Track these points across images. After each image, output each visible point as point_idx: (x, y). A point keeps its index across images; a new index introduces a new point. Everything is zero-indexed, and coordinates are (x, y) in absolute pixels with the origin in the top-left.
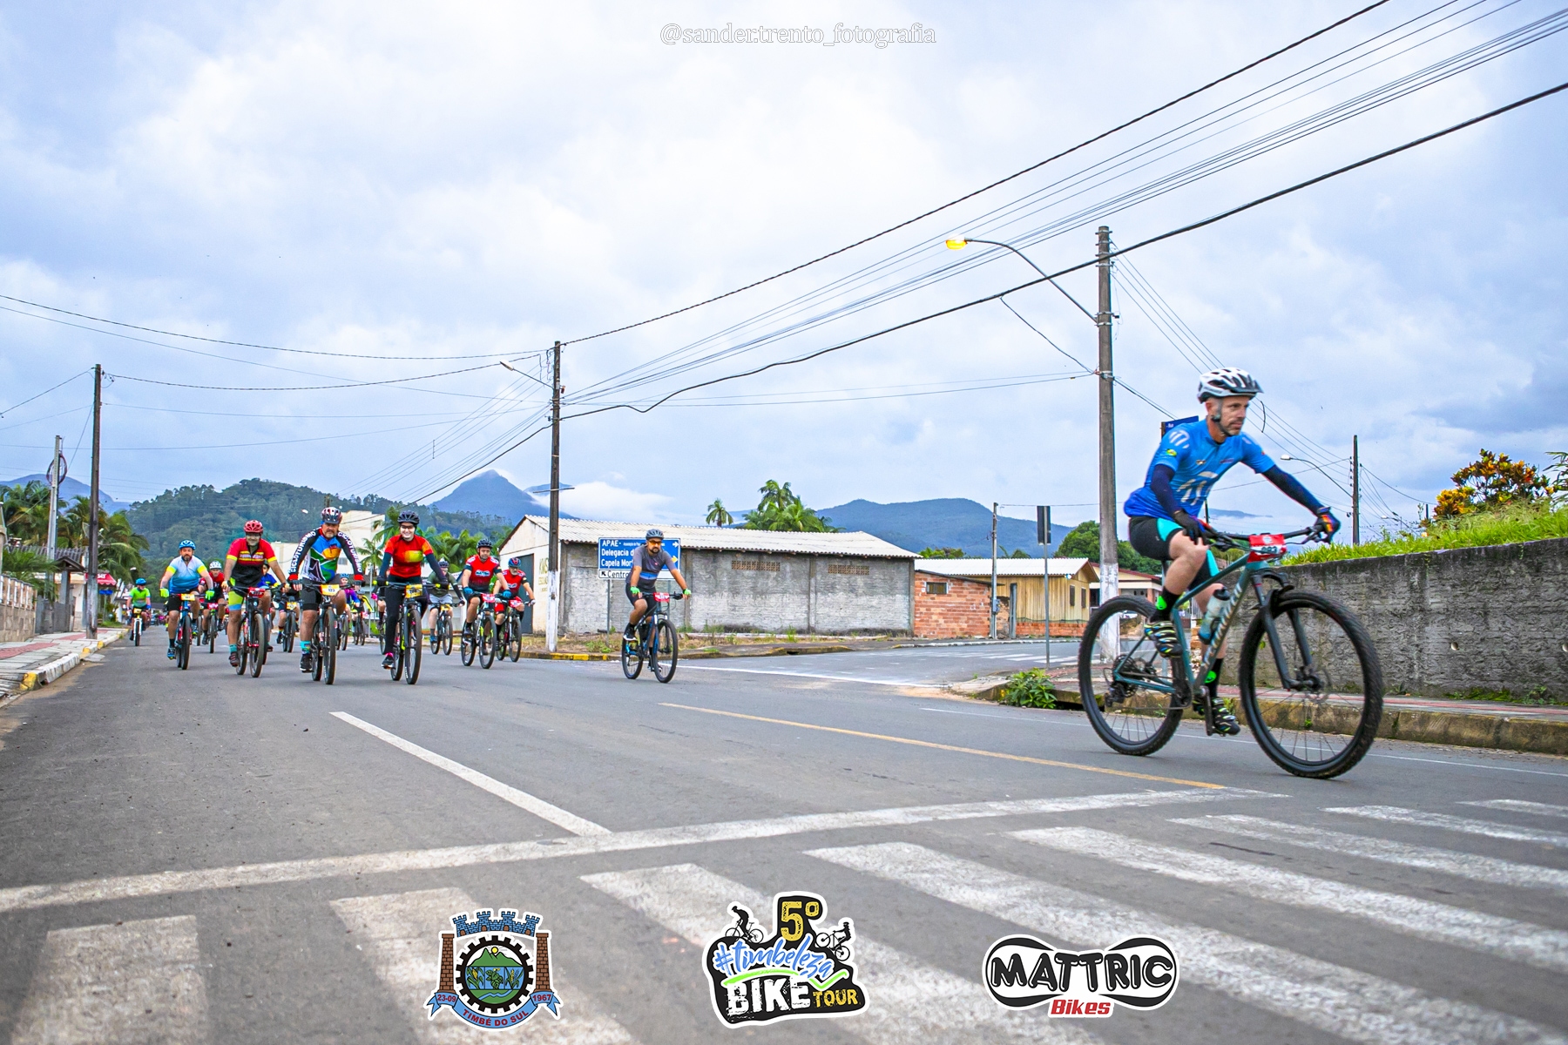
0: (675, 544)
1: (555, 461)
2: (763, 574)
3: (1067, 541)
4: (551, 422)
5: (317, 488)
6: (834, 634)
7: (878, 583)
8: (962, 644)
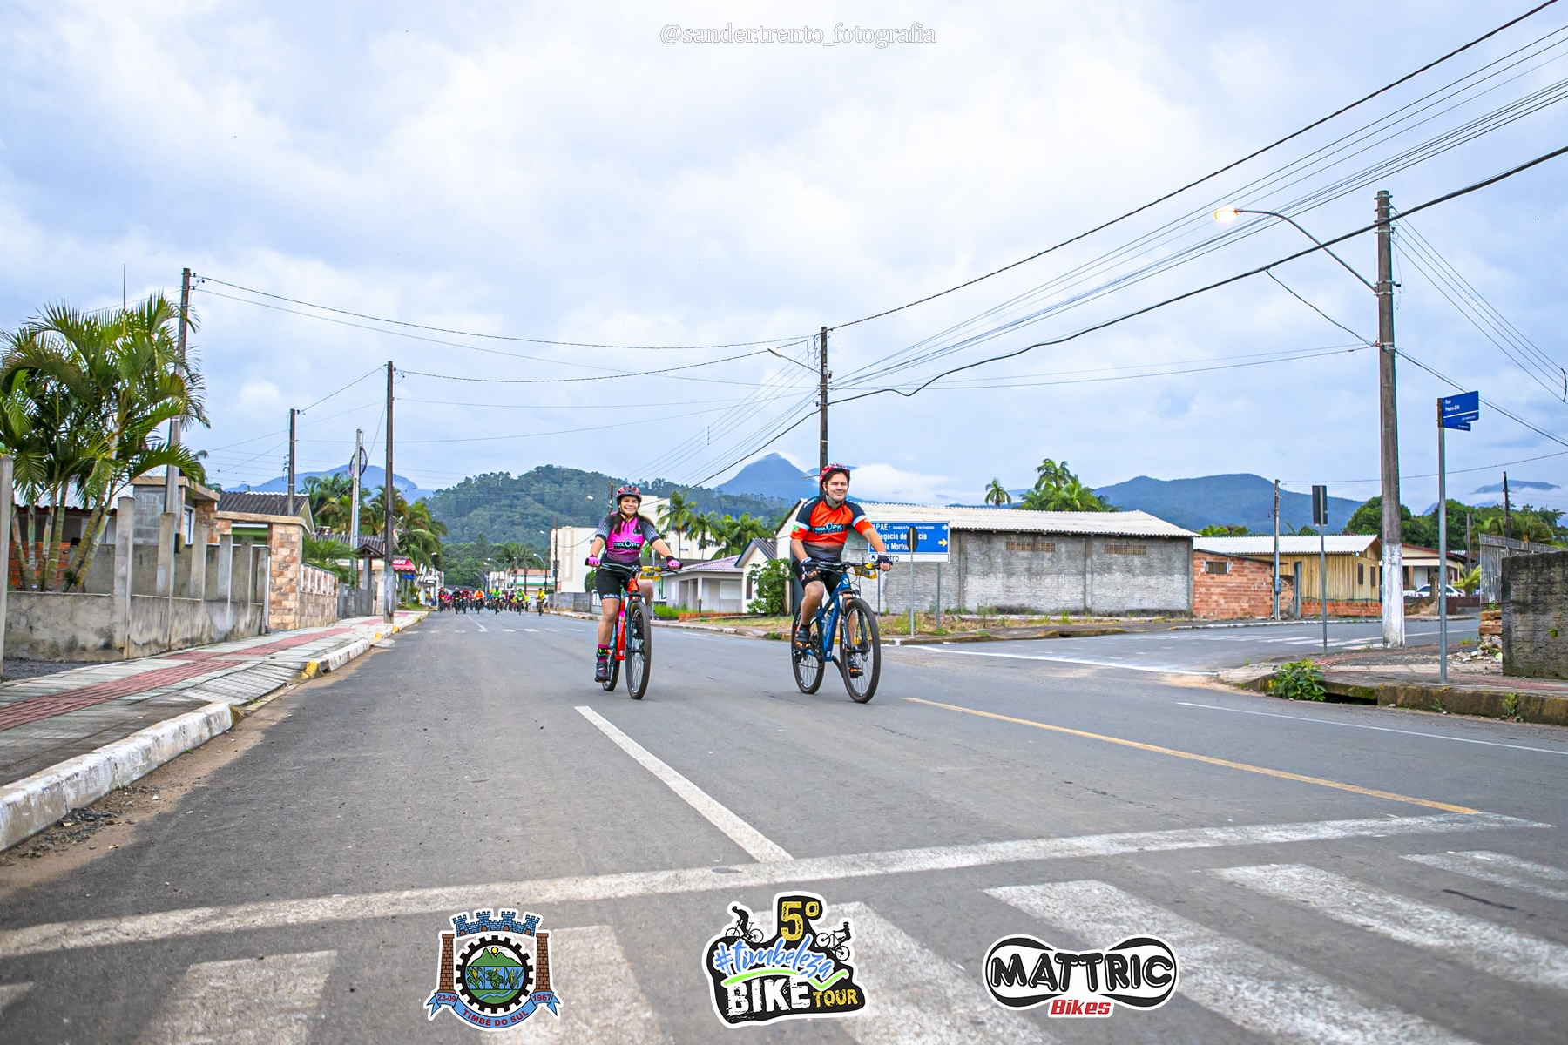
0: (945, 526)
2: (1038, 555)
6: (1110, 615)
7: (1156, 563)
8: (1242, 625)
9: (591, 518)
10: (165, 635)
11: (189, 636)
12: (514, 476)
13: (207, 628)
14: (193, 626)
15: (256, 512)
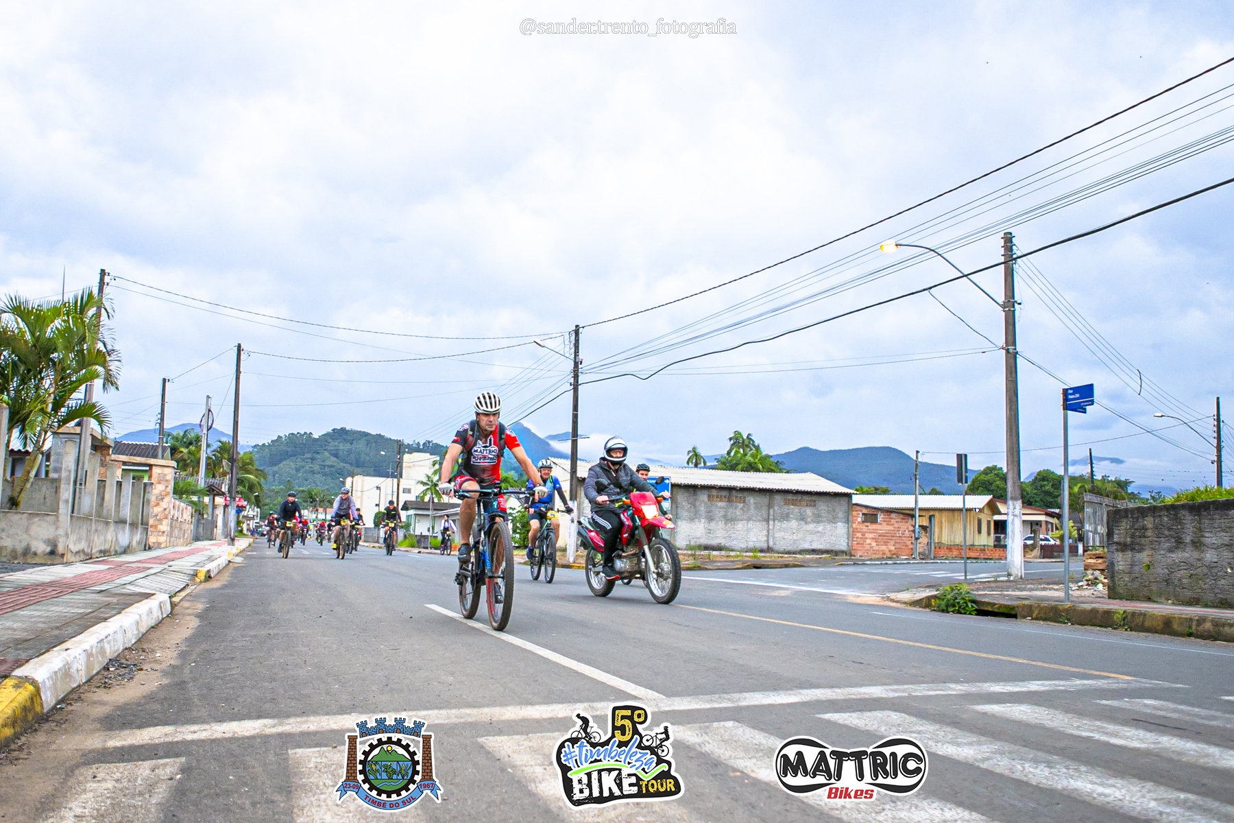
0: (667, 481)
1: (575, 417)
2: (732, 505)
3: (976, 482)
4: (572, 387)
5: (388, 435)
6: (789, 553)
7: (824, 513)
8: (891, 562)
9: (375, 470)
10: (89, 546)
11: (103, 548)
12: (316, 436)
13: (113, 543)
14: (105, 540)
15: (139, 456)
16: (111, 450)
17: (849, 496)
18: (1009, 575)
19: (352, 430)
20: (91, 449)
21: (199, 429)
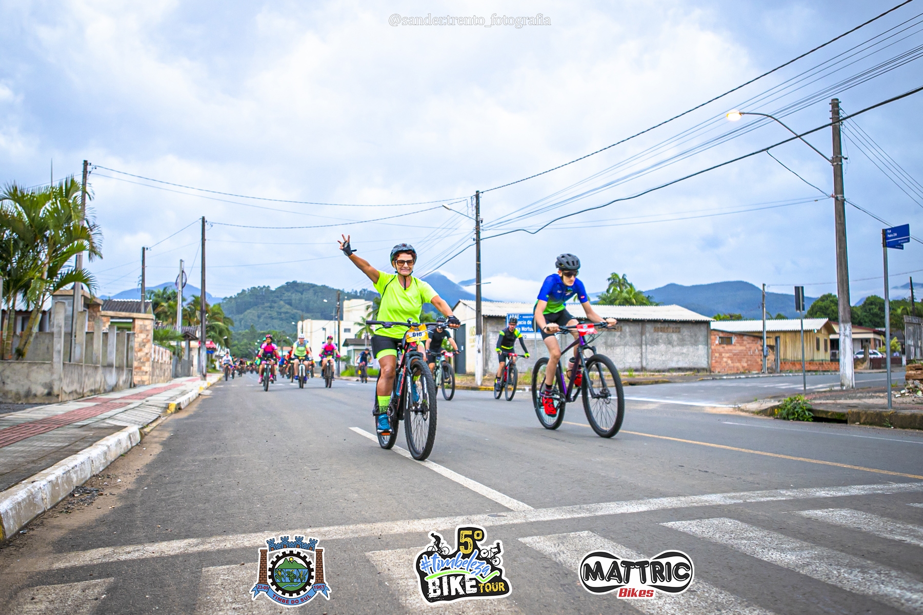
1: (478, 266)
2: (612, 335)
3: (813, 308)
4: (475, 242)
5: (331, 286)
6: (659, 371)
7: (687, 338)
8: (744, 376)
9: (321, 315)
10: (81, 387)
11: (93, 388)
12: (273, 288)
13: (102, 383)
14: (95, 382)
15: (123, 311)
16: (101, 308)
17: (707, 323)
18: (842, 385)
19: (302, 283)
20: (84, 307)
21: (174, 287)
